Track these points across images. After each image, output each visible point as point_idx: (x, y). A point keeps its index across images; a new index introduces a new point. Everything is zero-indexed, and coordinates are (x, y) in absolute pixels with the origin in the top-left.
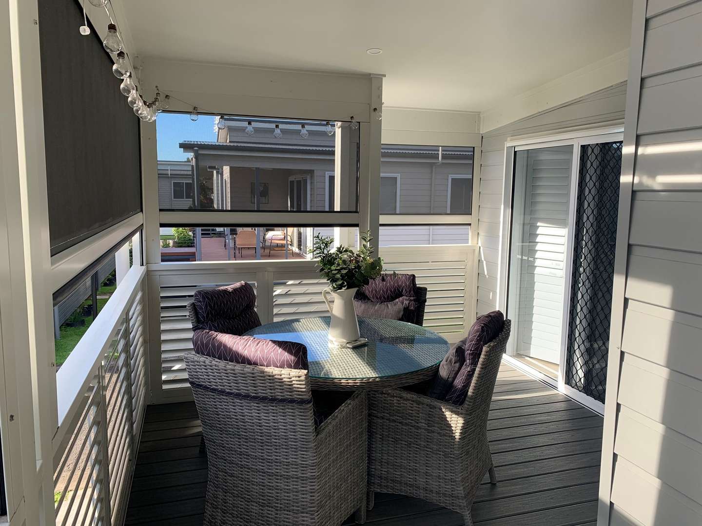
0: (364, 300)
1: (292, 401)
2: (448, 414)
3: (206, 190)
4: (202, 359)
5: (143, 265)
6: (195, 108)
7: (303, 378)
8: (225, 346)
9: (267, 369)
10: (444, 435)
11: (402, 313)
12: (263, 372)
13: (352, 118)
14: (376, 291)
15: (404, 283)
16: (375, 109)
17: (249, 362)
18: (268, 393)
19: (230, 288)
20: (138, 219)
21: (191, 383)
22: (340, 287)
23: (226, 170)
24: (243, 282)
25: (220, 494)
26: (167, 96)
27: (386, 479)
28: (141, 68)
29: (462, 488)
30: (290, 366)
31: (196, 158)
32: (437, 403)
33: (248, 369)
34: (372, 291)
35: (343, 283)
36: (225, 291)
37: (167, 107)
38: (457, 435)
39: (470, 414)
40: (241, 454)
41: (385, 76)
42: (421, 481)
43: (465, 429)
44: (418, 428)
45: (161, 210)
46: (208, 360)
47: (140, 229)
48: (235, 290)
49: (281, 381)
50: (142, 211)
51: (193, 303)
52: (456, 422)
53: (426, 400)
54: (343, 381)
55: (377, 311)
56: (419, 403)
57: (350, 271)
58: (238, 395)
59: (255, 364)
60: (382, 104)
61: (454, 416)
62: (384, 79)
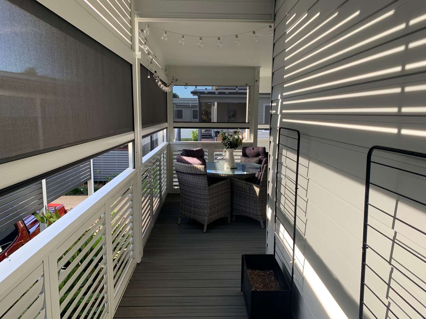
0: (247, 157)
1: (201, 174)
2: (255, 187)
3: (208, 114)
4: (178, 163)
5: (167, 142)
6: (186, 84)
7: (203, 168)
8: (184, 159)
9: (194, 165)
10: (254, 194)
11: (258, 161)
12: (193, 166)
13: (247, 85)
14: (251, 154)
15: (261, 150)
16: (256, 81)
17: (190, 164)
18: (195, 172)
19: (195, 150)
20: (166, 125)
21: (176, 171)
22: (228, 148)
23: (216, 103)
24: (200, 148)
25: (184, 205)
26: (176, 80)
27: (237, 210)
28: (168, 70)
29: (260, 212)
30: (200, 165)
31: (199, 98)
32: (251, 184)
33: (190, 165)
34: (249, 153)
35: (229, 147)
36: (193, 150)
37: (176, 84)
38: (258, 194)
39: (262, 187)
40: (189, 192)
41: (261, 67)
42: (248, 210)
43: (260, 192)
44: (247, 192)
45: (174, 122)
46: (180, 163)
47: (167, 128)
48: (196, 150)
49: (198, 169)
50: (167, 122)
51: (181, 153)
52: (257, 190)
53: (249, 183)
54: (221, 175)
55: (249, 160)
56: (247, 184)
57: (231, 142)
58: (187, 173)
59: (192, 164)
60: (260, 78)
61: (257, 188)
62: (260, 68)
